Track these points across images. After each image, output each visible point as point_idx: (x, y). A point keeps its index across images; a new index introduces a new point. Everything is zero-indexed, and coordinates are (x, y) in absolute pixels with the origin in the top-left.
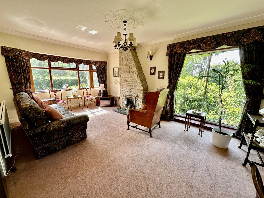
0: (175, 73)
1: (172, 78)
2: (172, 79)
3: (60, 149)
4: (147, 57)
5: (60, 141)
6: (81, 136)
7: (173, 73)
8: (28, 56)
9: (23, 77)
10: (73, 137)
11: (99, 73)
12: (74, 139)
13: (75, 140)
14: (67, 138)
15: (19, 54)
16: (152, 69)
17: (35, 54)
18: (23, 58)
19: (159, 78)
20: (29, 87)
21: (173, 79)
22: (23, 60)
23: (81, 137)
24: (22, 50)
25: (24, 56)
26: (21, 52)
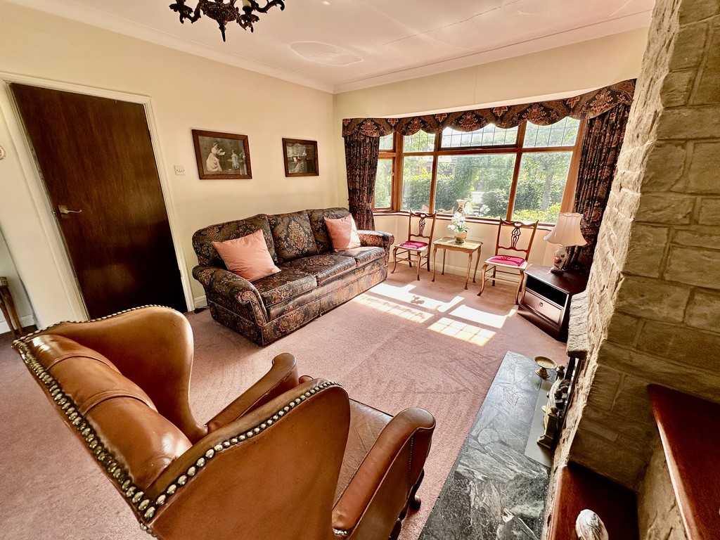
6: (252, 332)
8: (378, 129)
9: (358, 177)
10: (241, 323)
12: (242, 327)
14: (235, 315)
15: (359, 129)
18: (365, 136)
22: (364, 141)
23: (252, 335)
24: (365, 120)
25: (369, 133)
26: (362, 124)
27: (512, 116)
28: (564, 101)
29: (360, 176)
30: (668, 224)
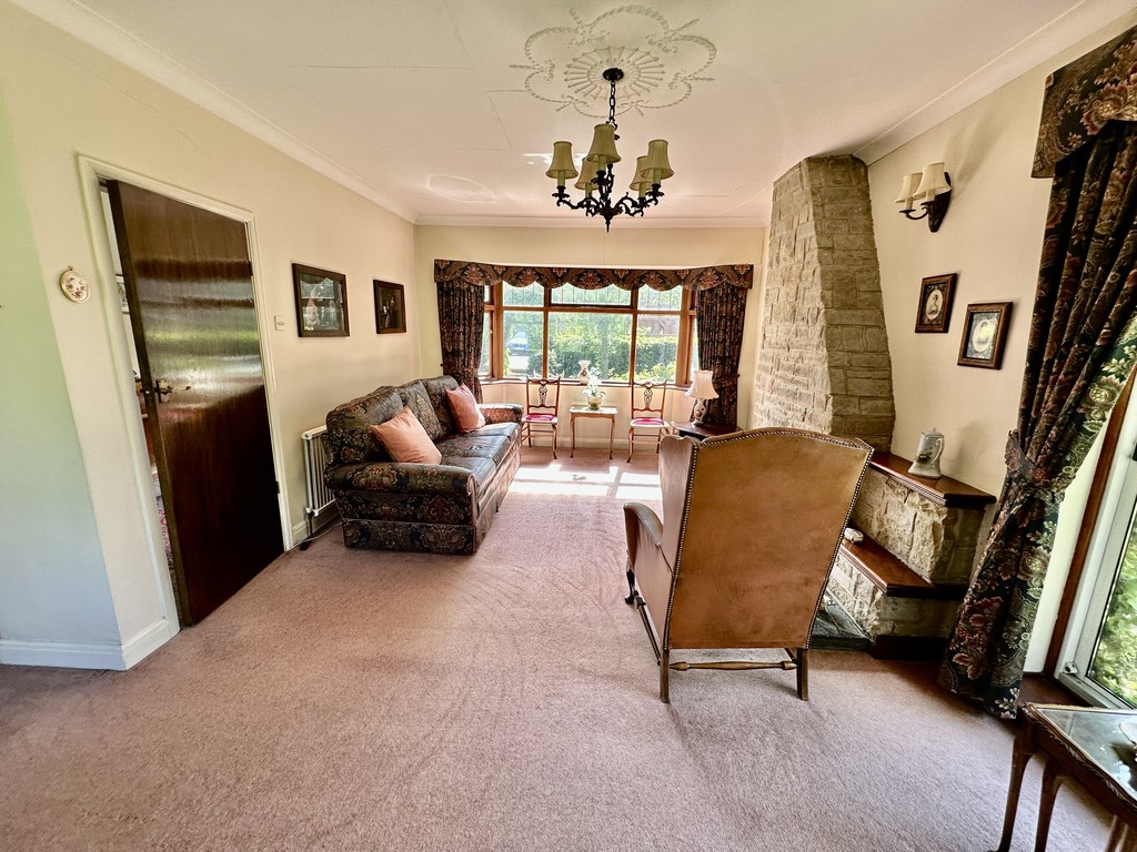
0: (1079, 319)
1: (1050, 363)
2: (1049, 372)
3: (393, 550)
4: (907, 212)
5: (395, 526)
6: (455, 540)
7: (1064, 315)
8: (484, 276)
9: (462, 336)
10: (431, 532)
11: (706, 320)
12: (431, 538)
13: (436, 543)
14: (415, 525)
15: (463, 274)
16: (932, 295)
17: (507, 268)
18: (470, 284)
19: (966, 359)
20: (472, 363)
21: (1058, 373)
22: (469, 289)
23: (455, 543)
24: (470, 264)
25: (474, 280)
26: (466, 269)
27: (632, 280)
28: (675, 272)
29: (464, 334)
30: (842, 367)
